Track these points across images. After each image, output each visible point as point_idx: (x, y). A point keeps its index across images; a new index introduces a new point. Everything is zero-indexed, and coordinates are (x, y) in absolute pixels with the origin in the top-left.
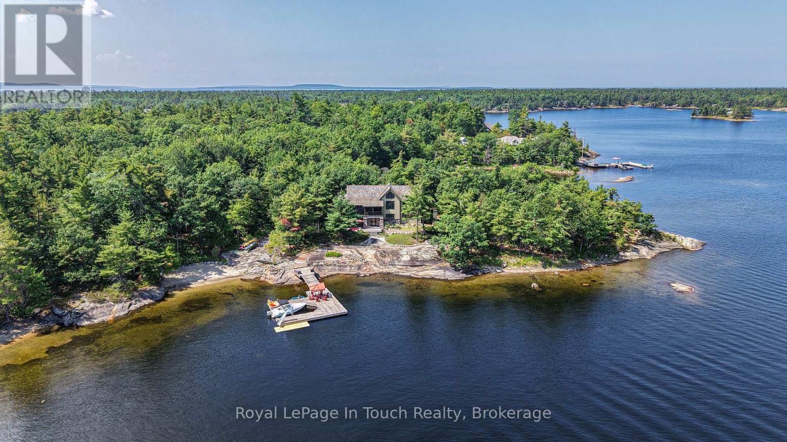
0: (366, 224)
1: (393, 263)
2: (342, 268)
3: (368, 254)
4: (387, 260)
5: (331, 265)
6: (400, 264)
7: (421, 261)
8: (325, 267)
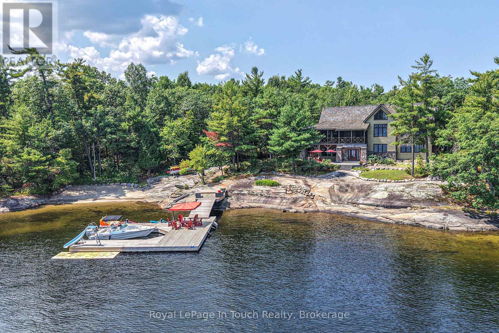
0: (340, 156)
1: (355, 201)
2: (270, 199)
3: (319, 187)
4: (347, 196)
5: (257, 195)
6: (366, 202)
7: (407, 200)
8: (248, 197)
